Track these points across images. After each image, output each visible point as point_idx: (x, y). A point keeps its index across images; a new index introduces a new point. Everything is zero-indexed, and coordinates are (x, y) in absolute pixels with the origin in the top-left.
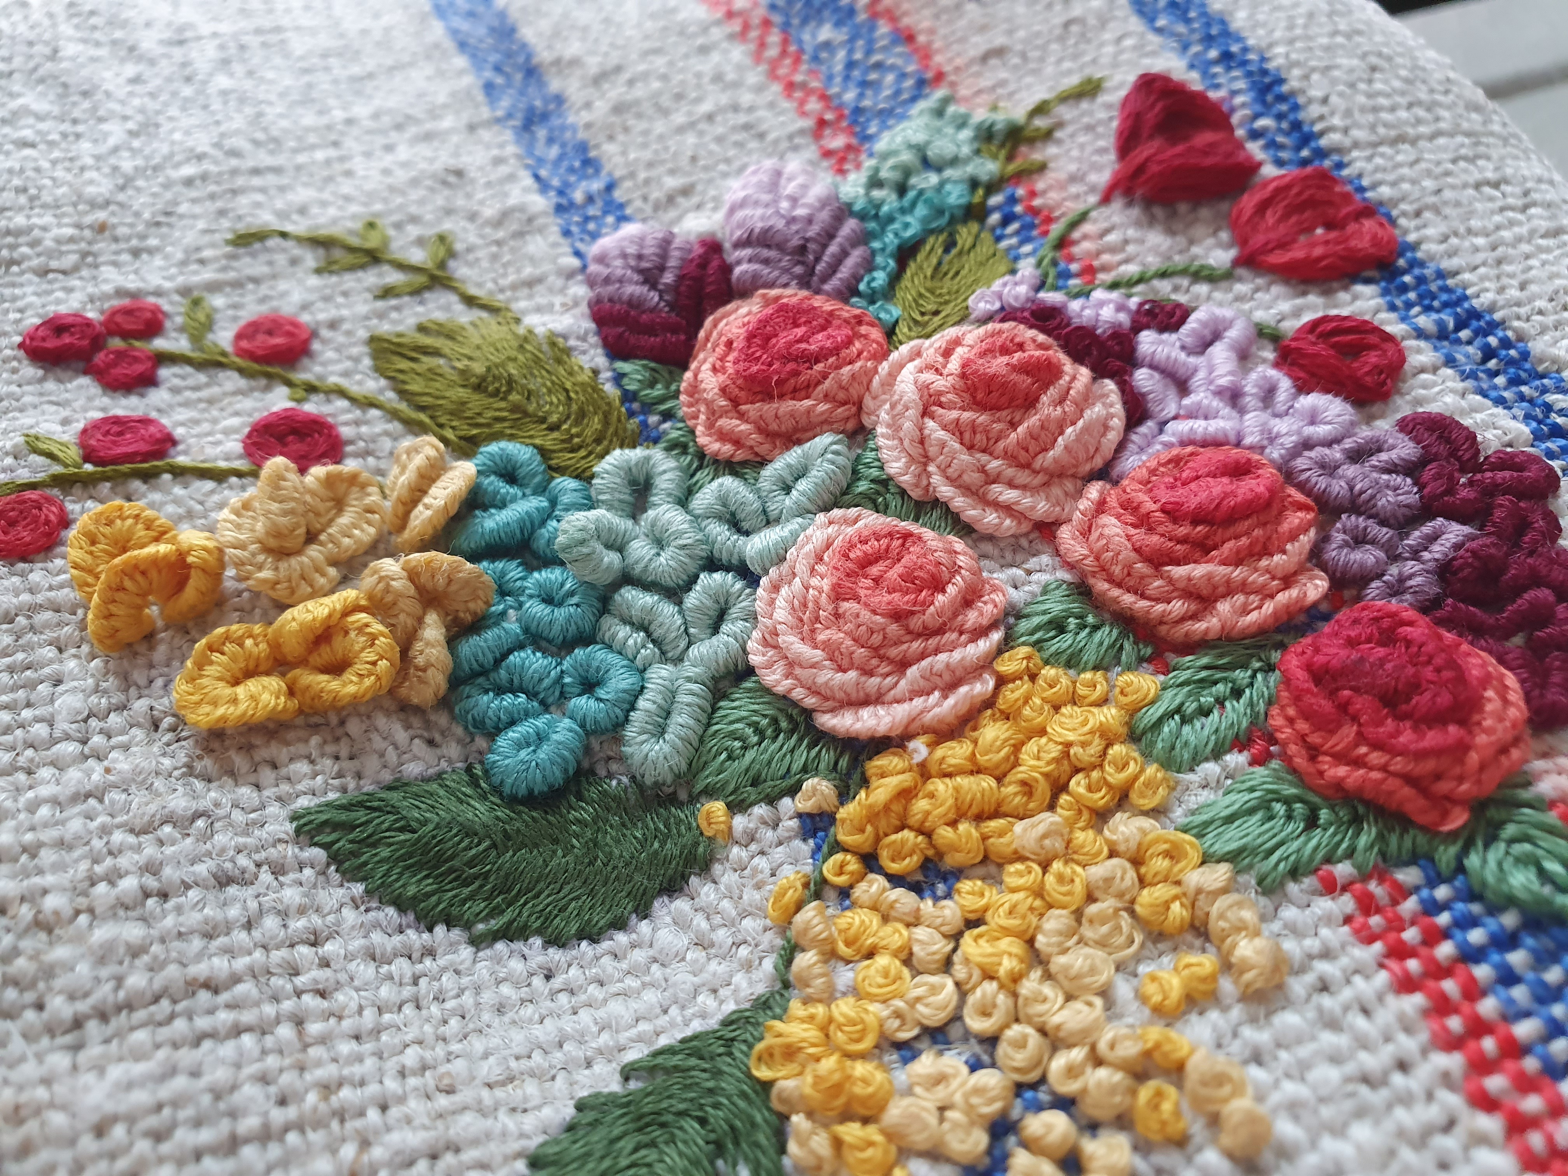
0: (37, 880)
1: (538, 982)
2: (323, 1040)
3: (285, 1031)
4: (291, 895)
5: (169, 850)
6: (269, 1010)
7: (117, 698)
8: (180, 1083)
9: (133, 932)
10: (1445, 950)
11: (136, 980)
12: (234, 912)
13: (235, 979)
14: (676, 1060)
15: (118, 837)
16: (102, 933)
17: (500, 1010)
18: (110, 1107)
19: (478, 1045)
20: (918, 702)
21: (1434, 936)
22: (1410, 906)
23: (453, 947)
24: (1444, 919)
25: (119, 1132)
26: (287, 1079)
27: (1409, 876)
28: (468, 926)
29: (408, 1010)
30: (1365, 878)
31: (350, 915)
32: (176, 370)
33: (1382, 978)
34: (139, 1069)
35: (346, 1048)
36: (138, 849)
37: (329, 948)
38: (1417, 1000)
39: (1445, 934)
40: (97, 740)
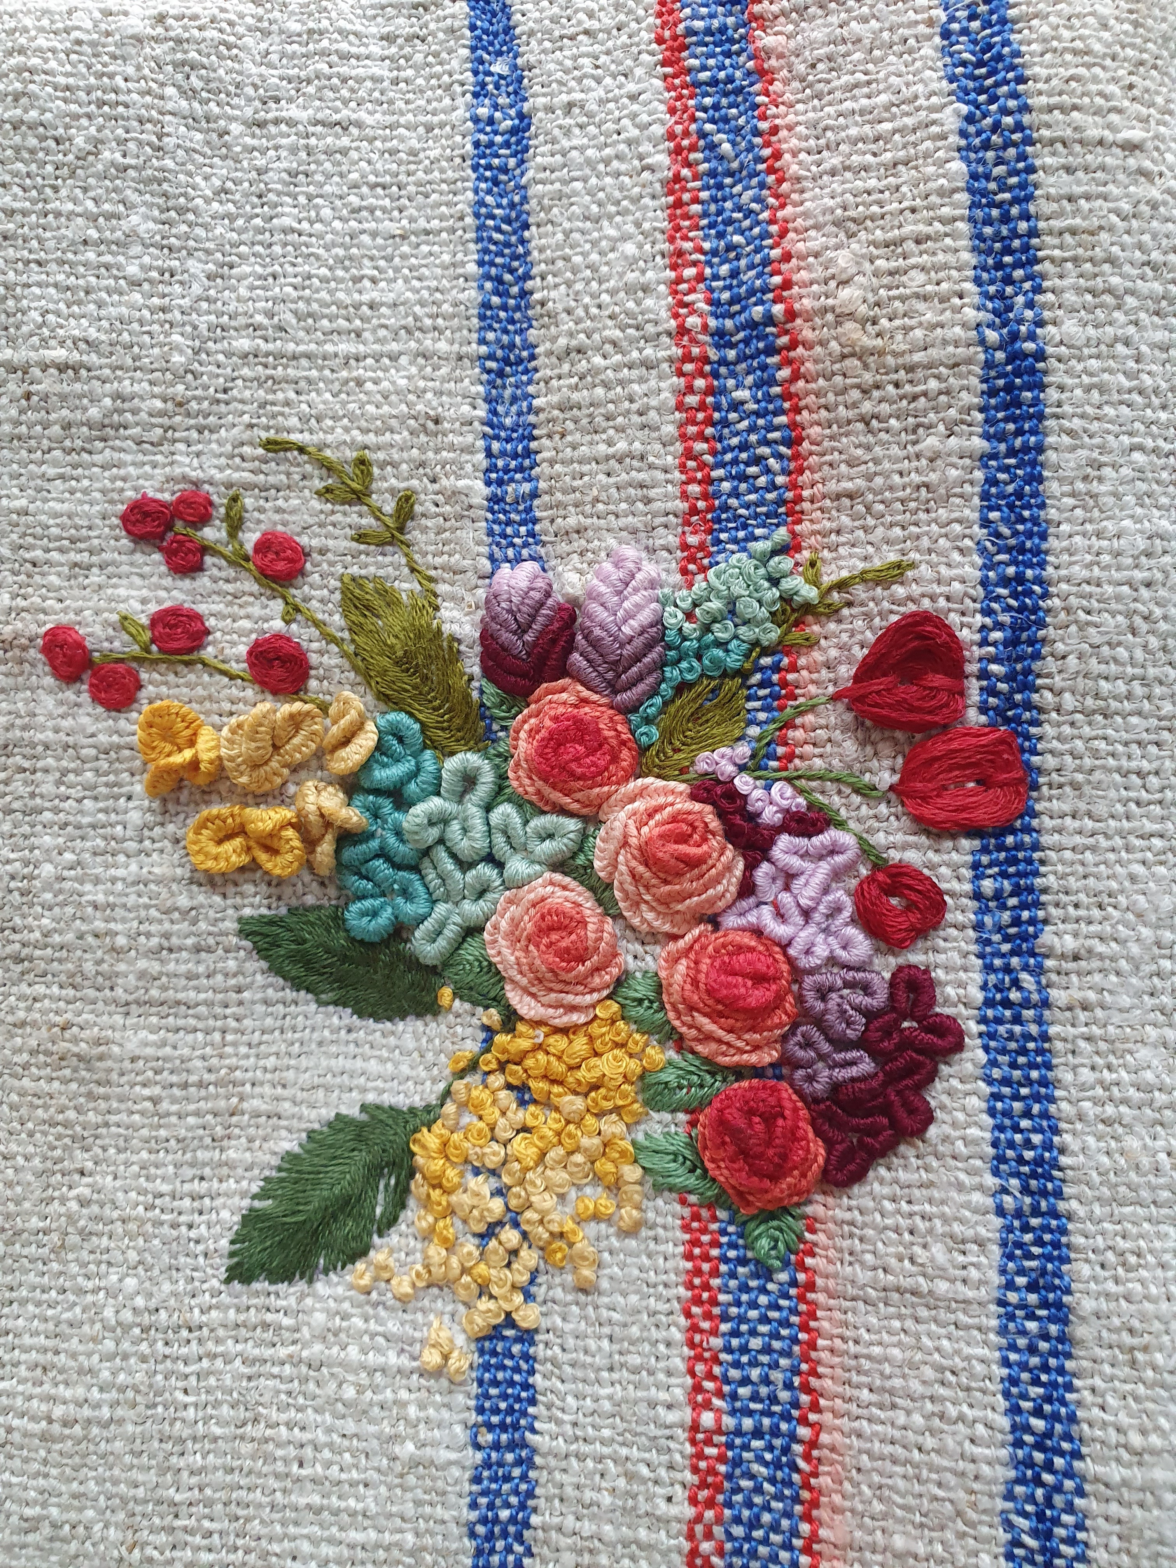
0: (112, 925)
1: (343, 1032)
2: (235, 1044)
3: (217, 1036)
4: (232, 964)
5: (176, 927)
6: (211, 1022)
7: (159, 819)
8: (168, 1050)
9: (155, 967)
10: (715, 1252)
11: (154, 993)
12: (201, 969)
13: (198, 1005)
14: (383, 1117)
15: (153, 912)
16: (142, 964)
17: (320, 1044)
18: (137, 1052)
19: (304, 1062)
20: (551, 1011)
21: (715, 1244)
22: (714, 1226)
23: (307, 1003)
24: (724, 1240)
25: (141, 1063)
26: (215, 1061)
27: (722, 1214)
28: (316, 993)
29: (277, 1033)
30: (701, 1206)
31: (259, 977)
32: (215, 560)
33: (681, 1249)
34: (153, 1037)
35: (243, 1050)
36: (160, 922)
37: (246, 995)
38: (689, 1265)
39: (720, 1245)
40: (147, 843)
